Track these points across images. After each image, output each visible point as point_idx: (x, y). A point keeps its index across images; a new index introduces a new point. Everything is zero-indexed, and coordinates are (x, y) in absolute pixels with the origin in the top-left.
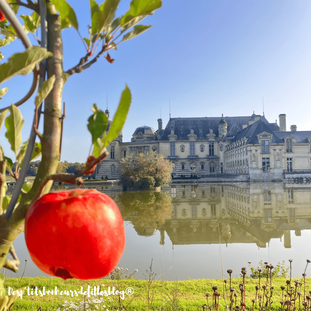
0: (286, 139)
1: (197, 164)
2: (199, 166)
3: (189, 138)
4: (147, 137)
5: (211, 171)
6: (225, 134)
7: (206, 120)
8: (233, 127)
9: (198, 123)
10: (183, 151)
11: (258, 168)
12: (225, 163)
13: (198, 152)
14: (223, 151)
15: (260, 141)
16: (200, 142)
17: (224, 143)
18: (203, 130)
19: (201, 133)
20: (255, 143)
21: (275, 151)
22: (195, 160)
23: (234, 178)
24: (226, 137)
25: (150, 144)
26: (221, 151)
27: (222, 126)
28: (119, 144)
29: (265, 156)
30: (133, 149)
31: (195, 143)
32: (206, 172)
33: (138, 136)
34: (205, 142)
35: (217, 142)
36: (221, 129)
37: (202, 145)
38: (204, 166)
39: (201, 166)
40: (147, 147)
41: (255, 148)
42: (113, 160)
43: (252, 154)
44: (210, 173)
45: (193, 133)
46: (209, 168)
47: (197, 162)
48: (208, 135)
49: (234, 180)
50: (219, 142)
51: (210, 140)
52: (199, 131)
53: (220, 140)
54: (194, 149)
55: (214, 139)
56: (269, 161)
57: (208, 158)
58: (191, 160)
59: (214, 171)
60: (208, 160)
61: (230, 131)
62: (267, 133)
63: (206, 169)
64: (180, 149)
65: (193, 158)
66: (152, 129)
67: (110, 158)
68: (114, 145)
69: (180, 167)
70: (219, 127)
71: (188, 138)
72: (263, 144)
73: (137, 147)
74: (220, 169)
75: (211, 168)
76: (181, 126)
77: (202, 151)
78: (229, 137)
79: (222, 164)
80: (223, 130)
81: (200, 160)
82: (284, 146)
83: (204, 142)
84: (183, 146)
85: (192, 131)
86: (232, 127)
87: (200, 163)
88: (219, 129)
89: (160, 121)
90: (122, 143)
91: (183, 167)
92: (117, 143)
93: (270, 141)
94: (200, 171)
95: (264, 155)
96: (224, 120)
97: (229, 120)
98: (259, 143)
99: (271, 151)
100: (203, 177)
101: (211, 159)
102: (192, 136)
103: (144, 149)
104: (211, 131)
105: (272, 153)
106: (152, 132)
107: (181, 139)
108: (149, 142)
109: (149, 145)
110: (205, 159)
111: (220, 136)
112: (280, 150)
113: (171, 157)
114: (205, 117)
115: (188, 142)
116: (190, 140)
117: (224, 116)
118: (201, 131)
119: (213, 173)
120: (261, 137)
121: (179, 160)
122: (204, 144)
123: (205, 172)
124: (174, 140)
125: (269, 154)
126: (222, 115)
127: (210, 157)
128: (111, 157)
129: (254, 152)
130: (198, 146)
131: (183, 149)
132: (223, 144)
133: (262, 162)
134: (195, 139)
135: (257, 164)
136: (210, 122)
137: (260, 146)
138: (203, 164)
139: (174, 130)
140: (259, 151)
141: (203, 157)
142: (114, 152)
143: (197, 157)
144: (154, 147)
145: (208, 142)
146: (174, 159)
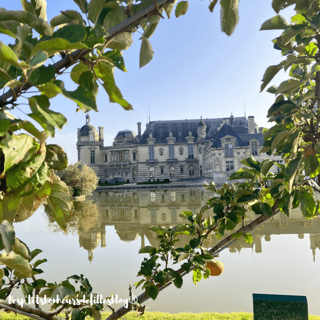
0: (251, 142)
1: (177, 167)
2: (179, 170)
3: (168, 141)
4: (127, 141)
5: (190, 174)
6: (204, 136)
7: (186, 123)
8: (213, 130)
9: (177, 126)
10: (162, 155)
11: (222, 171)
12: (204, 166)
13: (177, 155)
14: (202, 154)
15: (223, 145)
16: (179, 145)
17: (203, 146)
18: (182, 133)
19: (180, 136)
20: (218, 147)
21: (239, 155)
22: (174, 164)
23: (198, 182)
24: (204, 139)
25: (130, 147)
26: (200, 153)
27: (200, 129)
28: (100, 148)
29: (229, 159)
30: (114, 153)
31: (174, 146)
32: (186, 175)
33: (119, 140)
34: (184, 145)
35: (196, 145)
36: (199, 132)
37: (181, 148)
38: (184, 169)
39: (180, 170)
40: (127, 151)
41: (218, 151)
42: (94, 165)
43: (216, 158)
44: (190, 177)
45: (171, 136)
46: (189, 171)
47: (176, 165)
48: (187, 138)
49: (199, 184)
50: (198, 145)
51: (189, 143)
52: (178, 133)
53: (199, 143)
54: (173, 152)
55: (194, 141)
56: (233, 164)
57: (187, 161)
58: (170, 164)
59: (193, 174)
60: (187, 163)
61: (209, 133)
62: (230, 136)
63: (185, 172)
64: (159, 153)
65: (172, 162)
66: (132, 133)
67: (90, 163)
68: (94, 149)
69: (159, 171)
70: (198, 129)
71: (166, 141)
72: (227, 147)
73: (118, 151)
74: (200, 172)
75: (190, 171)
76: (160, 129)
77: (181, 154)
78: (207, 139)
79: (201, 167)
80: (202, 133)
81: (180, 163)
82: (249, 149)
83: (182, 145)
84: (161, 149)
85: (171, 134)
86: (211, 129)
87: (180, 166)
88: (198, 132)
89: (139, 124)
90: (103, 147)
91: (162, 171)
92: (98, 147)
93: (234, 145)
94: (179, 174)
95: (227, 158)
96: (203, 123)
97: (209, 122)
98: (221, 147)
99: (235, 154)
100: (182, 181)
101: (190, 162)
102: (171, 139)
103: (124, 153)
104: (190, 133)
105: (236, 157)
106: (132, 135)
107: (159, 142)
108: (129, 145)
109: (129, 149)
110: (184, 162)
111: (199, 139)
112: (244, 153)
113: (150, 161)
114: (186, 120)
115: (167, 145)
116: (169, 143)
117: (203, 118)
118: (180, 134)
119: (193, 177)
120: (224, 140)
121: (158, 164)
122: (183, 147)
123: (184, 175)
124: (153, 144)
125: (233, 158)
126: (201, 117)
127: (190, 160)
128: (92, 162)
129: (217, 155)
130: (177, 149)
131: (161, 152)
132: (201, 147)
133: (226, 165)
134: (174, 142)
135: (221, 168)
136: (189, 125)
137: (223, 149)
138: (183, 167)
139: (153, 133)
140: (223, 155)
141: (182, 160)
142: (94, 157)
143: (176, 160)
144: (134, 151)
145: (187, 145)
146: (153, 163)
